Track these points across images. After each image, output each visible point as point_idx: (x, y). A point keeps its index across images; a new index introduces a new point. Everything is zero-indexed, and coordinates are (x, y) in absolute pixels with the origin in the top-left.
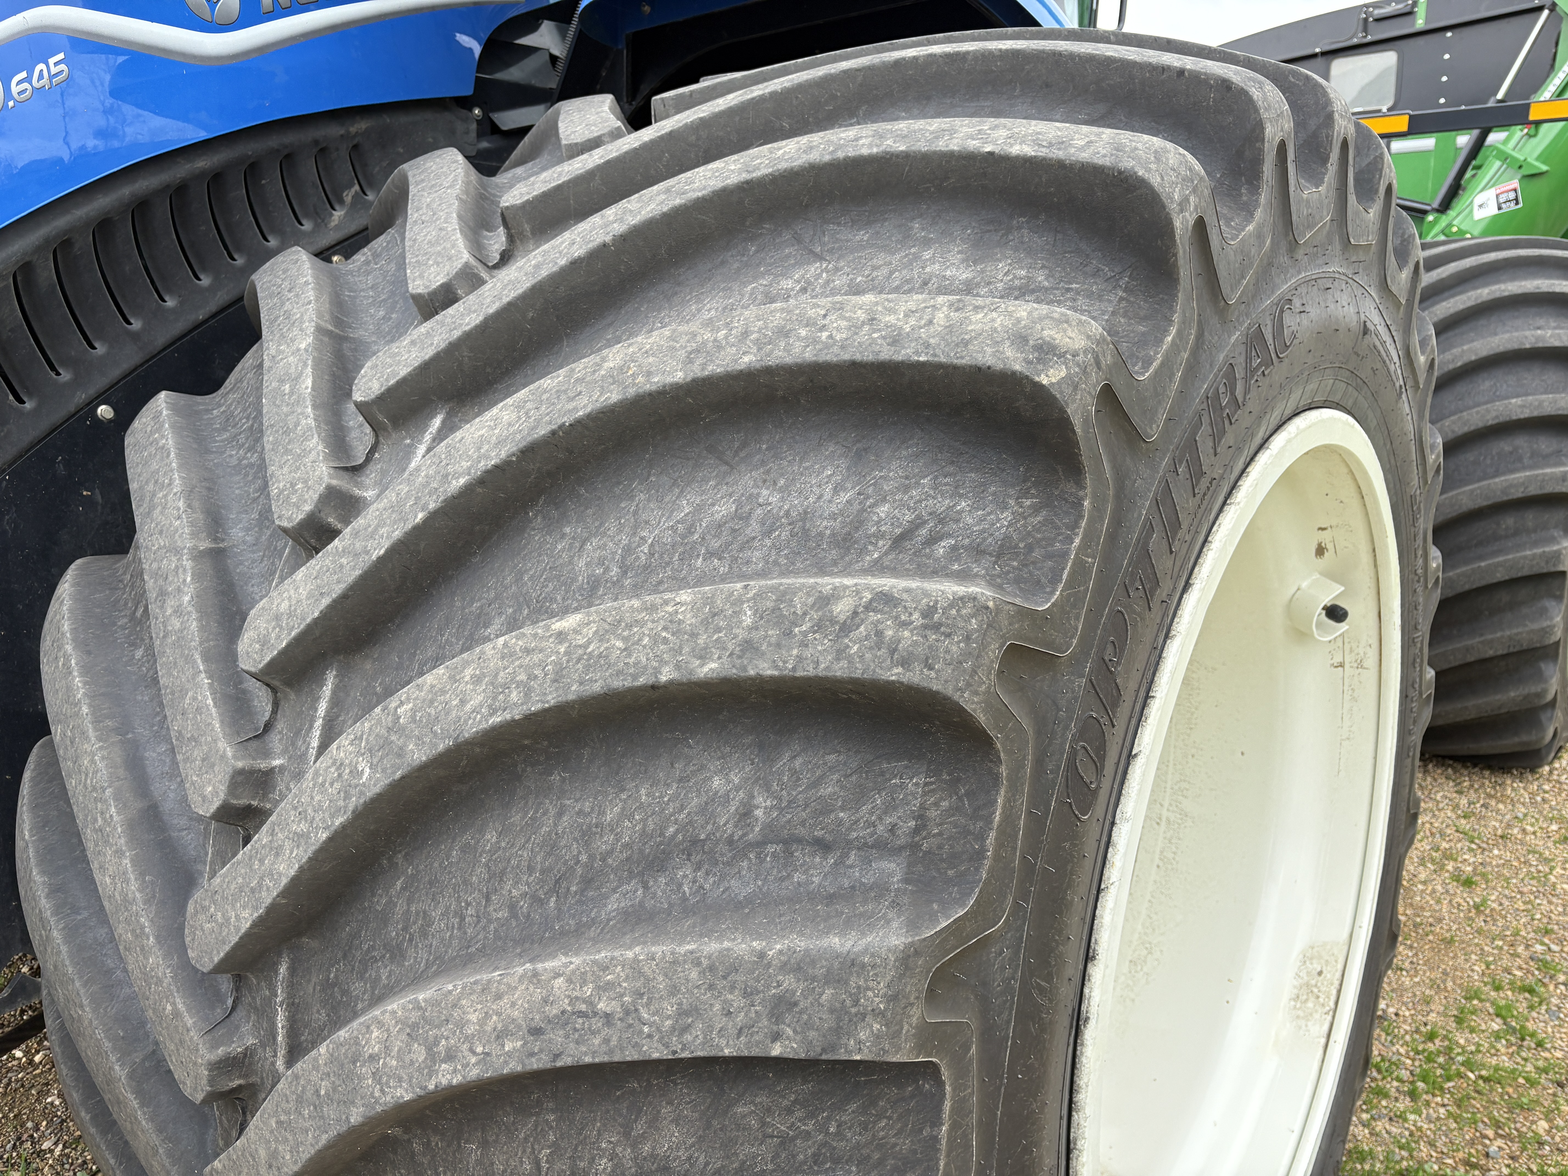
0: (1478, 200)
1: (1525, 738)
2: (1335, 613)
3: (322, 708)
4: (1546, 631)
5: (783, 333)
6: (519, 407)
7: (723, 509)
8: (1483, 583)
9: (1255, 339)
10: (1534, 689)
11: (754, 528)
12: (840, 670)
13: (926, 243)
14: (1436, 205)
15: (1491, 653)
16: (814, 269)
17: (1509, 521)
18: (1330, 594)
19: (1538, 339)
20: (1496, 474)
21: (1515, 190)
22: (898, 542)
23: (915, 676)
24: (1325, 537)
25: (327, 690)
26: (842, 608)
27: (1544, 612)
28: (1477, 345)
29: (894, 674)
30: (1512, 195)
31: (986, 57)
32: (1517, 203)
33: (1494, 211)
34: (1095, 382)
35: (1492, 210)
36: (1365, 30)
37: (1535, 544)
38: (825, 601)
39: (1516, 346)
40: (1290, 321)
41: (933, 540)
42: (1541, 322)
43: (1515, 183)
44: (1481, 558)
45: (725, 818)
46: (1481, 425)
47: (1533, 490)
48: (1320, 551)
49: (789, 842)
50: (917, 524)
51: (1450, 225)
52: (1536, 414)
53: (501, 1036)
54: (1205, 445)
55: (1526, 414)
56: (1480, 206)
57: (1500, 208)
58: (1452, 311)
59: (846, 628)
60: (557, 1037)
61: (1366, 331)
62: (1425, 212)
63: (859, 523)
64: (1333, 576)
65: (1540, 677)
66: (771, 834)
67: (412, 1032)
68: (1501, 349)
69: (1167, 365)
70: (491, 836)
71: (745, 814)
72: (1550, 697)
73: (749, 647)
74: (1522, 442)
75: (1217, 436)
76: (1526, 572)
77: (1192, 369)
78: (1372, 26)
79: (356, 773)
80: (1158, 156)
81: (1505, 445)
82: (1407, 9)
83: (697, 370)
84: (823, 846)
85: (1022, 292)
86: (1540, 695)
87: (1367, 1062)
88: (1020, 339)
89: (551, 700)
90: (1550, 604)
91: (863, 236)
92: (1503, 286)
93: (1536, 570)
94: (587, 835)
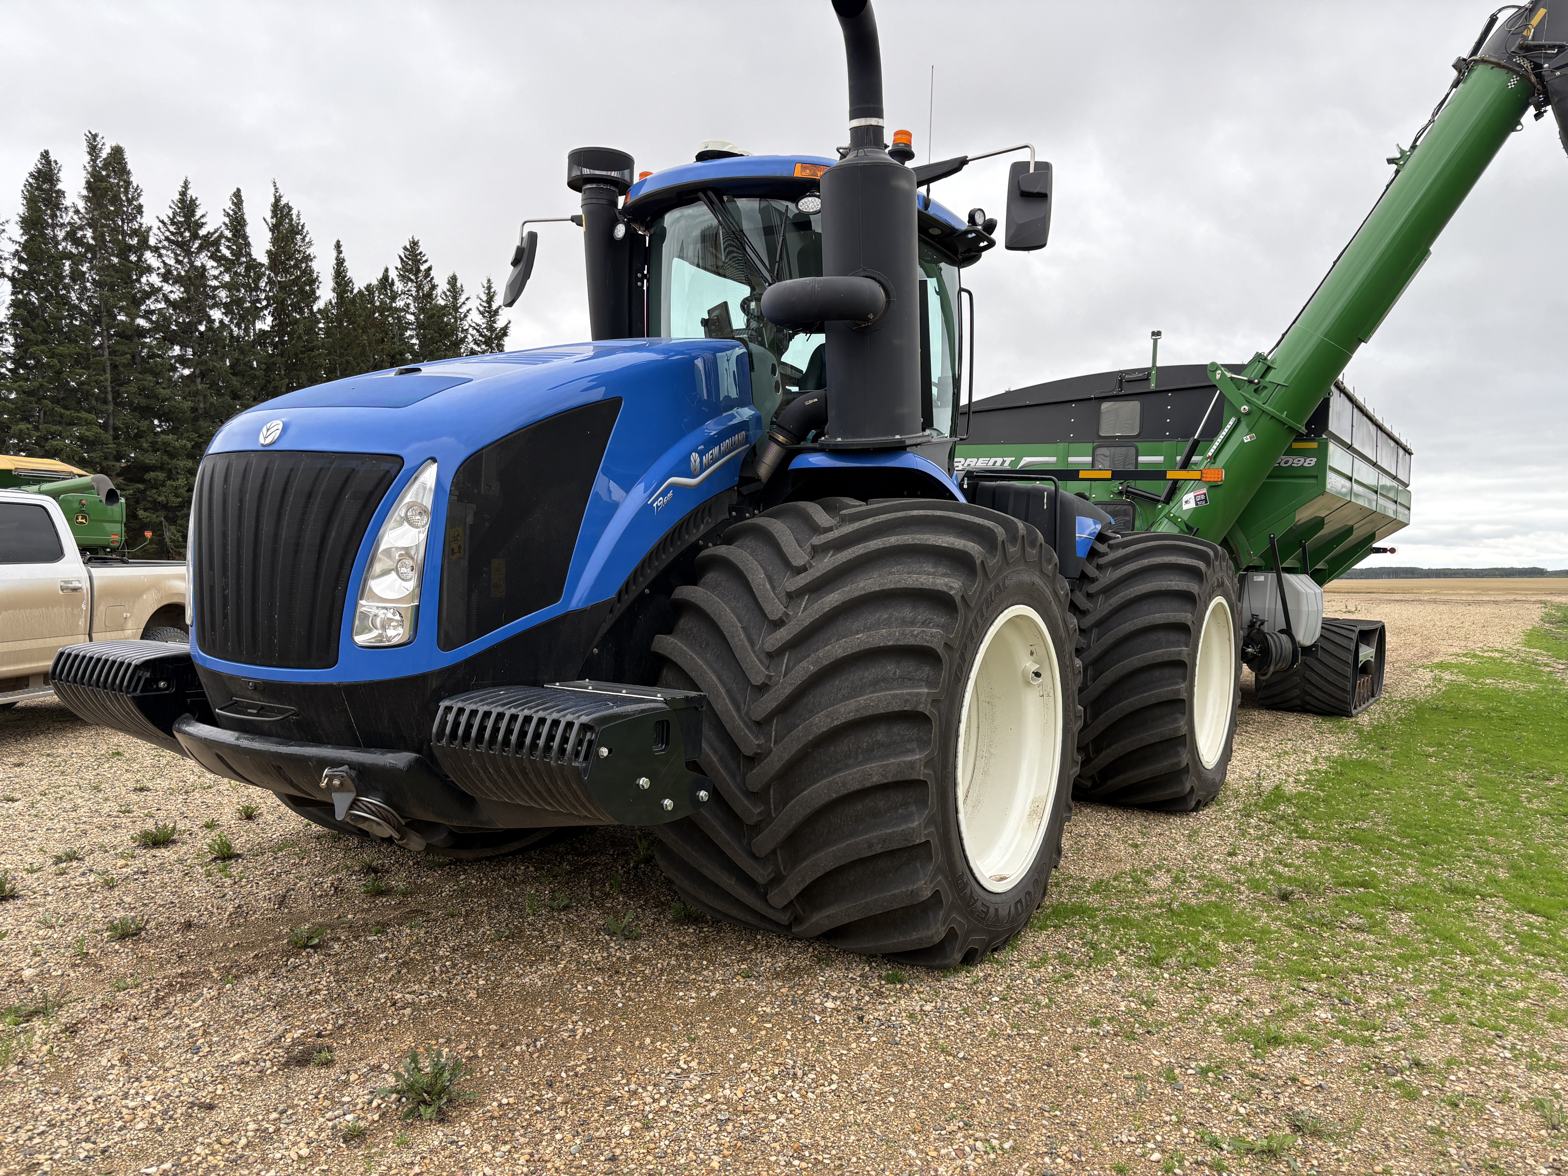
0: (1185, 498)
1: (1175, 789)
2: (1037, 674)
3: (785, 661)
4: (1177, 729)
5: (899, 581)
6: (839, 594)
7: (886, 616)
8: (1146, 705)
9: (997, 586)
10: (1175, 760)
11: (893, 620)
12: (916, 643)
13: (924, 563)
14: (1162, 499)
15: (1153, 741)
16: (899, 567)
17: (1157, 673)
18: (1035, 667)
19: (1168, 585)
20: (1150, 650)
21: (1205, 494)
22: (923, 623)
23: (929, 645)
24: (1033, 648)
25: (787, 656)
26: (915, 633)
27: (1176, 720)
28: (1141, 587)
29: (926, 644)
30: (1203, 497)
31: (934, 516)
32: (1206, 502)
33: (1194, 506)
34: (960, 594)
35: (1192, 505)
36: (1121, 386)
37: (1170, 685)
38: (912, 631)
39: (1158, 589)
40: (1007, 582)
41: (929, 623)
42: (1172, 577)
43: (1204, 491)
44: (1145, 692)
45: (891, 674)
46: (1142, 626)
47: (1166, 659)
48: (1032, 653)
49: (903, 678)
50: (926, 620)
51: (1169, 512)
52: (1166, 622)
53: (849, 713)
54: (984, 610)
55: (1162, 621)
56: (1186, 502)
57: (1197, 504)
58: (1131, 570)
59: (916, 636)
60: (862, 711)
61: (1033, 584)
62: (1158, 501)
63: (915, 619)
64: (1036, 662)
65: (1178, 754)
66: (900, 677)
67: (827, 716)
68: (1152, 590)
69: (975, 592)
70: (837, 682)
71: (895, 673)
72: (1184, 764)
73: (898, 639)
74: (1161, 635)
75: (987, 608)
76: (1165, 699)
77: (981, 593)
78: (1124, 384)
79: (808, 668)
80: (973, 547)
81: (1154, 636)
82: (1145, 377)
83: (881, 588)
84: (910, 679)
85: (944, 575)
86: (1178, 764)
87: (1059, 851)
88: (946, 585)
89: (857, 650)
90: (1178, 715)
91: (910, 560)
92: (1154, 559)
93: (1169, 698)
94: (861, 680)
